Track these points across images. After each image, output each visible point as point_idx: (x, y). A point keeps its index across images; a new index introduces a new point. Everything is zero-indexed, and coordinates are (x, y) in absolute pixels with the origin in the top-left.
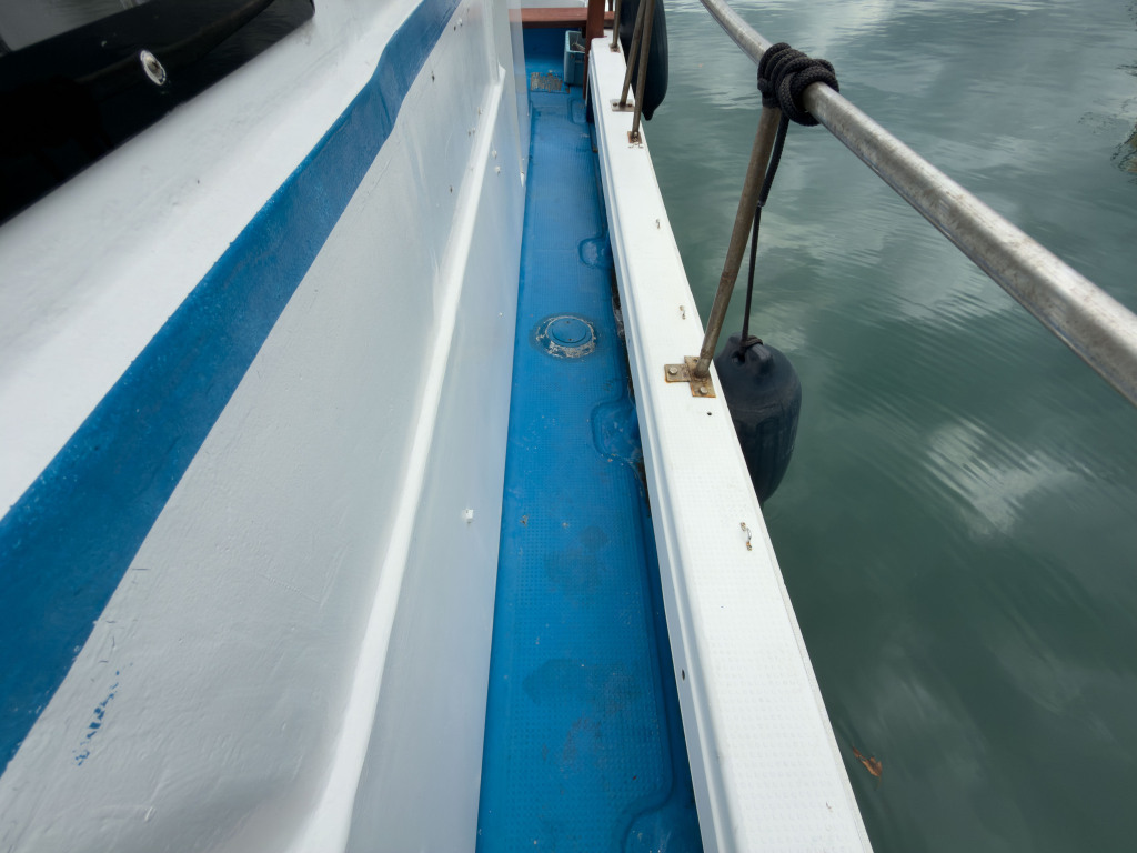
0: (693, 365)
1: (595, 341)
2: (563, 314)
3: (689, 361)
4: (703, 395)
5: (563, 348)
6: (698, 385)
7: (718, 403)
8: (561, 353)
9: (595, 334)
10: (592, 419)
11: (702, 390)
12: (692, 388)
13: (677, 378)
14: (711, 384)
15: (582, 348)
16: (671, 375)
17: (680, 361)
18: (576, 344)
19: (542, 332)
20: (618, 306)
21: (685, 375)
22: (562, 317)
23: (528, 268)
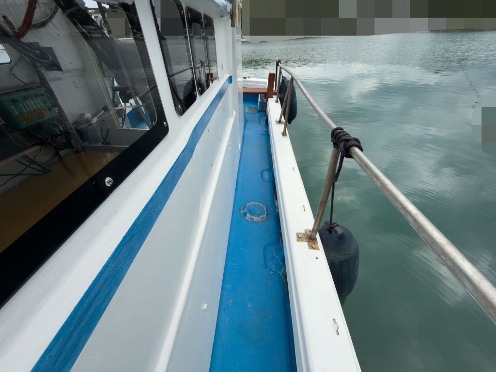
0: (309, 234)
1: (266, 214)
2: (254, 202)
3: (307, 231)
4: (314, 248)
5: (253, 217)
6: (311, 244)
7: (321, 253)
8: (252, 219)
9: (267, 211)
10: (264, 251)
11: (313, 246)
12: (309, 245)
13: (302, 239)
14: (317, 243)
15: (260, 217)
16: (299, 238)
17: (303, 232)
18: (258, 215)
19: (244, 209)
20: (276, 199)
21: (306, 238)
22: (253, 203)
23: (240, 180)
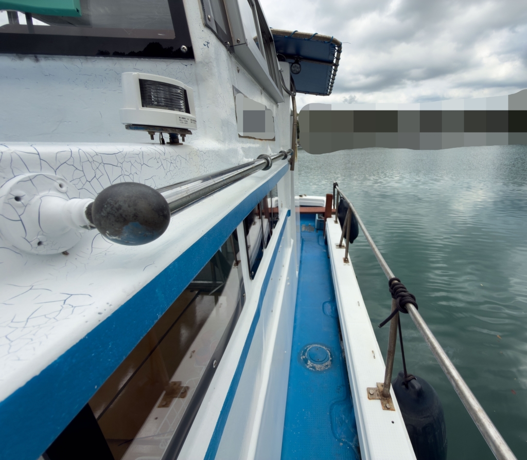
0: (381, 388)
1: (331, 361)
2: (315, 344)
3: (380, 386)
4: (388, 409)
5: (315, 365)
6: (385, 402)
7: (397, 414)
8: (314, 367)
9: (331, 356)
10: (330, 413)
11: (388, 405)
12: (382, 403)
13: (374, 397)
14: (392, 402)
15: (324, 365)
16: (371, 396)
17: (374, 386)
18: (321, 362)
19: (304, 354)
20: (341, 339)
21: (378, 395)
22: (314, 345)
23: (298, 317)
